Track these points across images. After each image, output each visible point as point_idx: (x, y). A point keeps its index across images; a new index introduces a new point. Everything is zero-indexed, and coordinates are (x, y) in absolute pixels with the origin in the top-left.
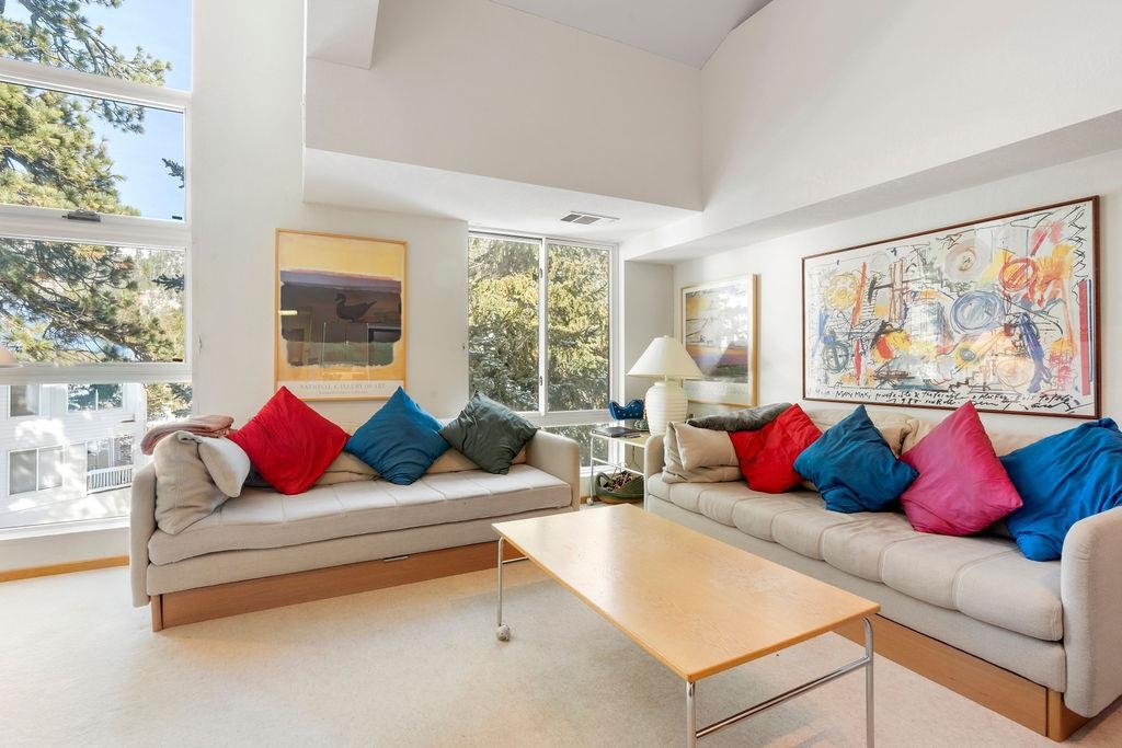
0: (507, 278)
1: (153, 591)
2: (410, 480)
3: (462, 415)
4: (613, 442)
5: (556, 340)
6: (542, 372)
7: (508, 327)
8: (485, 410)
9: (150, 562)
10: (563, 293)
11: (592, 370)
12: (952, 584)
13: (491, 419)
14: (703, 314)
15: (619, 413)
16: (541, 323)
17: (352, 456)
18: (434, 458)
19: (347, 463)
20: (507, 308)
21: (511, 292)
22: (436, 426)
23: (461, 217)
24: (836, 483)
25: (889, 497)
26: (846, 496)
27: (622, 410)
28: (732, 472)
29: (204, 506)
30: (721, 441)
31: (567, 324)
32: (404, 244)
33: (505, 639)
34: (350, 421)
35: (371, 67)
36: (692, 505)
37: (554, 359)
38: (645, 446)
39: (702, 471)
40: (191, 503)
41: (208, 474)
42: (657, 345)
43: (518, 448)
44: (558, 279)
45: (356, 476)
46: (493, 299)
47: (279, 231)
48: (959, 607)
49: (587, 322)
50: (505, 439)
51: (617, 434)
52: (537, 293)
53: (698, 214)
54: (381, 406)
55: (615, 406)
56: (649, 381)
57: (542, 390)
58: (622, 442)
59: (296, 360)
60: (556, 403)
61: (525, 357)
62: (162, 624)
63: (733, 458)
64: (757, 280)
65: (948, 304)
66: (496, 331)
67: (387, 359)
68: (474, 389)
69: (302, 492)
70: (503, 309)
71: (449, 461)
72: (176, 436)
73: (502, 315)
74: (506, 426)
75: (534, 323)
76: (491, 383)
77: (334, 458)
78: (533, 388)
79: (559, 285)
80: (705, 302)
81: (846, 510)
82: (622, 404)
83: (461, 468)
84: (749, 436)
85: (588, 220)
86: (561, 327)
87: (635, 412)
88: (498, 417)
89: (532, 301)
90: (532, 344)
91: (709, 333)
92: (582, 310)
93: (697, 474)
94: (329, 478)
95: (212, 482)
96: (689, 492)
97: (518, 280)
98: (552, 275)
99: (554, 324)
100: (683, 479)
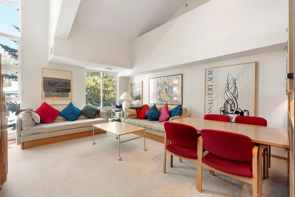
0: (93, 77)
1: (21, 141)
2: (74, 120)
3: (85, 107)
4: (116, 113)
5: (105, 92)
6: (101, 99)
7: (93, 88)
8: (89, 106)
9: (21, 136)
10: (107, 81)
11: (113, 99)
12: (159, 128)
13: (91, 108)
14: (134, 88)
15: (117, 107)
16: (101, 88)
17: (61, 116)
18: (79, 116)
19: (59, 117)
20: (93, 84)
21: (94, 80)
22: (79, 110)
23: (84, 67)
24: (150, 116)
25: (157, 118)
26: (151, 118)
27: (118, 106)
28: (136, 116)
29: (32, 125)
30: (134, 111)
31: (108, 88)
32: (71, 72)
33: (94, 144)
34: (60, 109)
35: (68, 40)
36: (128, 122)
37: (104, 96)
38: (121, 113)
39: (131, 116)
40: (30, 124)
41: (33, 119)
42: (124, 94)
43: (97, 114)
44: (106, 77)
45: (61, 120)
46: (90, 82)
47: (42, 68)
48: (160, 130)
49: (112, 88)
50: (94, 112)
51: (117, 111)
52: (100, 81)
53: (131, 70)
54: (67, 106)
55: (117, 106)
56: (123, 101)
57: (101, 103)
58: (118, 113)
59: (46, 96)
60: (104, 105)
61: (98, 96)
62: (23, 148)
63: (136, 114)
64: (142, 82)
65: (167, 88)
66: (90, 90)
67: (68, 96)
68: (87, 103)
69: (50, 123)
70: (92, 84)
71: (82, 117)
72: (26, 111)
73: (92, 86)
74: (94, 109)
75: (100, 88)
76: (90, 101)
77: (57, 116)
78: (99, 103)
79: (106, 79)
80: (134, 85)
81: (151, 121)
82: (118, 105)
83: (84, 118)
84: (139, 110)
85: (110, 69)
86: (106, 89)
87: (120, 107)
88: (92, 108)
89: (99, 83)
90: (99, 93)
91: (134, 91)
92: (111, 85)
93: (130, 117)
94: (56, 120)
95: (33, 120)
96: (128, 120)
97: (96, 77)
98: (104, 77)
99: (105, 88)
100: (127, 118)
